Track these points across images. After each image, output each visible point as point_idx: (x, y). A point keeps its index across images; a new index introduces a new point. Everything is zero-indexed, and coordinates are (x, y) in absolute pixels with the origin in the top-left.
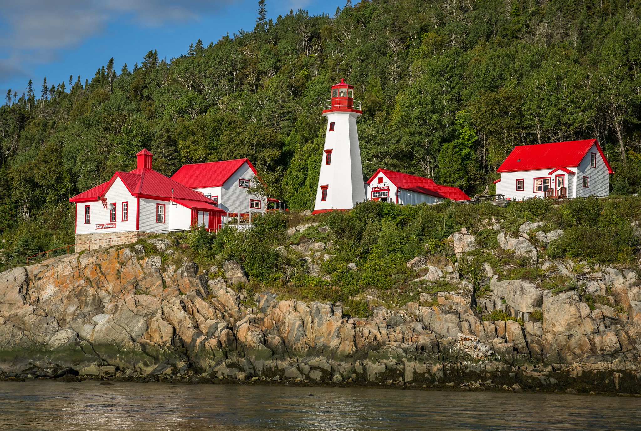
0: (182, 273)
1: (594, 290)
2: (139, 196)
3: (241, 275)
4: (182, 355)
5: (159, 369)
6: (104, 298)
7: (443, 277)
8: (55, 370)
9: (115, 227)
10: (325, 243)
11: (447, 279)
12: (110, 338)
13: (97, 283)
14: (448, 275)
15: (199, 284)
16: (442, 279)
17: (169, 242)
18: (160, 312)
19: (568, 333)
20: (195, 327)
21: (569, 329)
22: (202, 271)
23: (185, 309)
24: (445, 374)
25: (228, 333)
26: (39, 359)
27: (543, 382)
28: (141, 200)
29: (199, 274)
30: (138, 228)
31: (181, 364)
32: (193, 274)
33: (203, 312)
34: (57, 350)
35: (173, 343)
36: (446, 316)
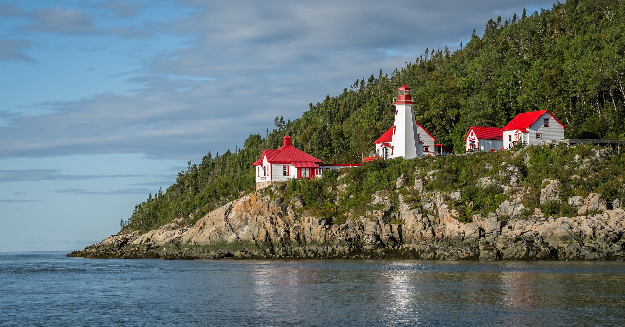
0: (275, 204)
1: (429, 207)
2: (272, 163)
3: (300, 204)
4: (269, 245)
5: (260, 253)
6: (249, 217)
7: (382, 202)
8: (220, 255)
9: (265, 179)
10: (348, 184)
11: (384, 203)
12: (247, 238)
13: (247, 210)
14: (385, 201)
15: (281, 209)
16: (382, 203)
17: (278, 187)
18: (263, 224)
19: (413, 230)
20: (274, 232)
21: (413, 228)
22: (285, 202)
23: (272, 222)
24: (349, 252)
25: (285, 234)
26: (223, 249)
27: (379, 254)
28: (272, 164)
29: (282, 204)
30: (271, 180)
31: (268, 250)
32: (279, 204)
33: (279, 223)
34: (229, 245)
35: (266, 240)
36: (371, 223)
